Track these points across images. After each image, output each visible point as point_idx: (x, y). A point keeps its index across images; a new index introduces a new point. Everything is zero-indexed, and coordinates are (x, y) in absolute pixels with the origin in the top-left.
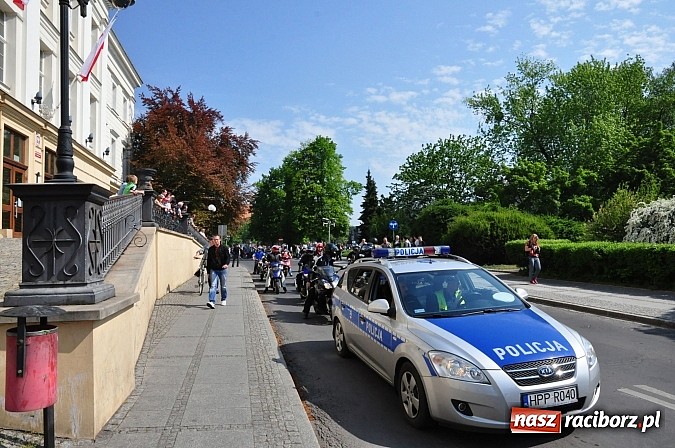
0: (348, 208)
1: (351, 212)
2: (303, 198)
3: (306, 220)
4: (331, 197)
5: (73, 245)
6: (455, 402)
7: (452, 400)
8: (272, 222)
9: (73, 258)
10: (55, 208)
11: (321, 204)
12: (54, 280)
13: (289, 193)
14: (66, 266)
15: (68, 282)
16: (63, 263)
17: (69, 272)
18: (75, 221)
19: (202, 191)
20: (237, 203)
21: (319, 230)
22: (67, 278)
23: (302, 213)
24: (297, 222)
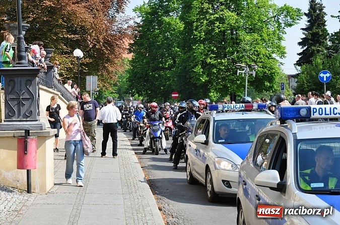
0: (279, 47)
1: (283, 54)
2: (208, 32)
3: (213, 66)
4: (251, 30)
5: (30, 100)
6: (224, 181)
7: (223, 181)
8: (163, 69)
9: (30, 107)
10: (21, 81)
11: (236, 42)
12: (21, 118)
13: (189, 24)
14: (27, 110)
15: (28, 119)
16: (25, 109)
17: (29, 114)
18: (31, 87)
19: (61, 26)
20: (111, 44)
21: (232, 82)
22: (28, 117)
23: (207, 55)
24: (199, 69)
